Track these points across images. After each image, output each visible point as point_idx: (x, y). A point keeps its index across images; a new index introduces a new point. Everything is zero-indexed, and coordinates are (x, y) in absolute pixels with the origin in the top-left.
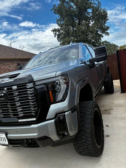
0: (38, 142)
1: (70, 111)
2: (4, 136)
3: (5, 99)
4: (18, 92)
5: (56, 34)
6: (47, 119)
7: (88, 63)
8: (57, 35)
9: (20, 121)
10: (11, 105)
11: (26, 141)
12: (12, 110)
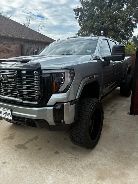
0: (36, 123)
1: (69, 103)
2: (9, 112)
3: (14, 80)
4: (26, 77)
5: (78, 15)
6: (47, 105)
7: (103, 60)
8: (78, 17)
9: (24, 102)
10: (18, 87)
11: (27, 120)
12: (19, 91)
